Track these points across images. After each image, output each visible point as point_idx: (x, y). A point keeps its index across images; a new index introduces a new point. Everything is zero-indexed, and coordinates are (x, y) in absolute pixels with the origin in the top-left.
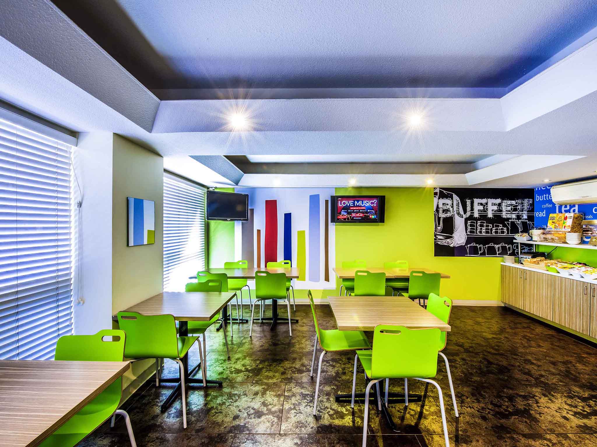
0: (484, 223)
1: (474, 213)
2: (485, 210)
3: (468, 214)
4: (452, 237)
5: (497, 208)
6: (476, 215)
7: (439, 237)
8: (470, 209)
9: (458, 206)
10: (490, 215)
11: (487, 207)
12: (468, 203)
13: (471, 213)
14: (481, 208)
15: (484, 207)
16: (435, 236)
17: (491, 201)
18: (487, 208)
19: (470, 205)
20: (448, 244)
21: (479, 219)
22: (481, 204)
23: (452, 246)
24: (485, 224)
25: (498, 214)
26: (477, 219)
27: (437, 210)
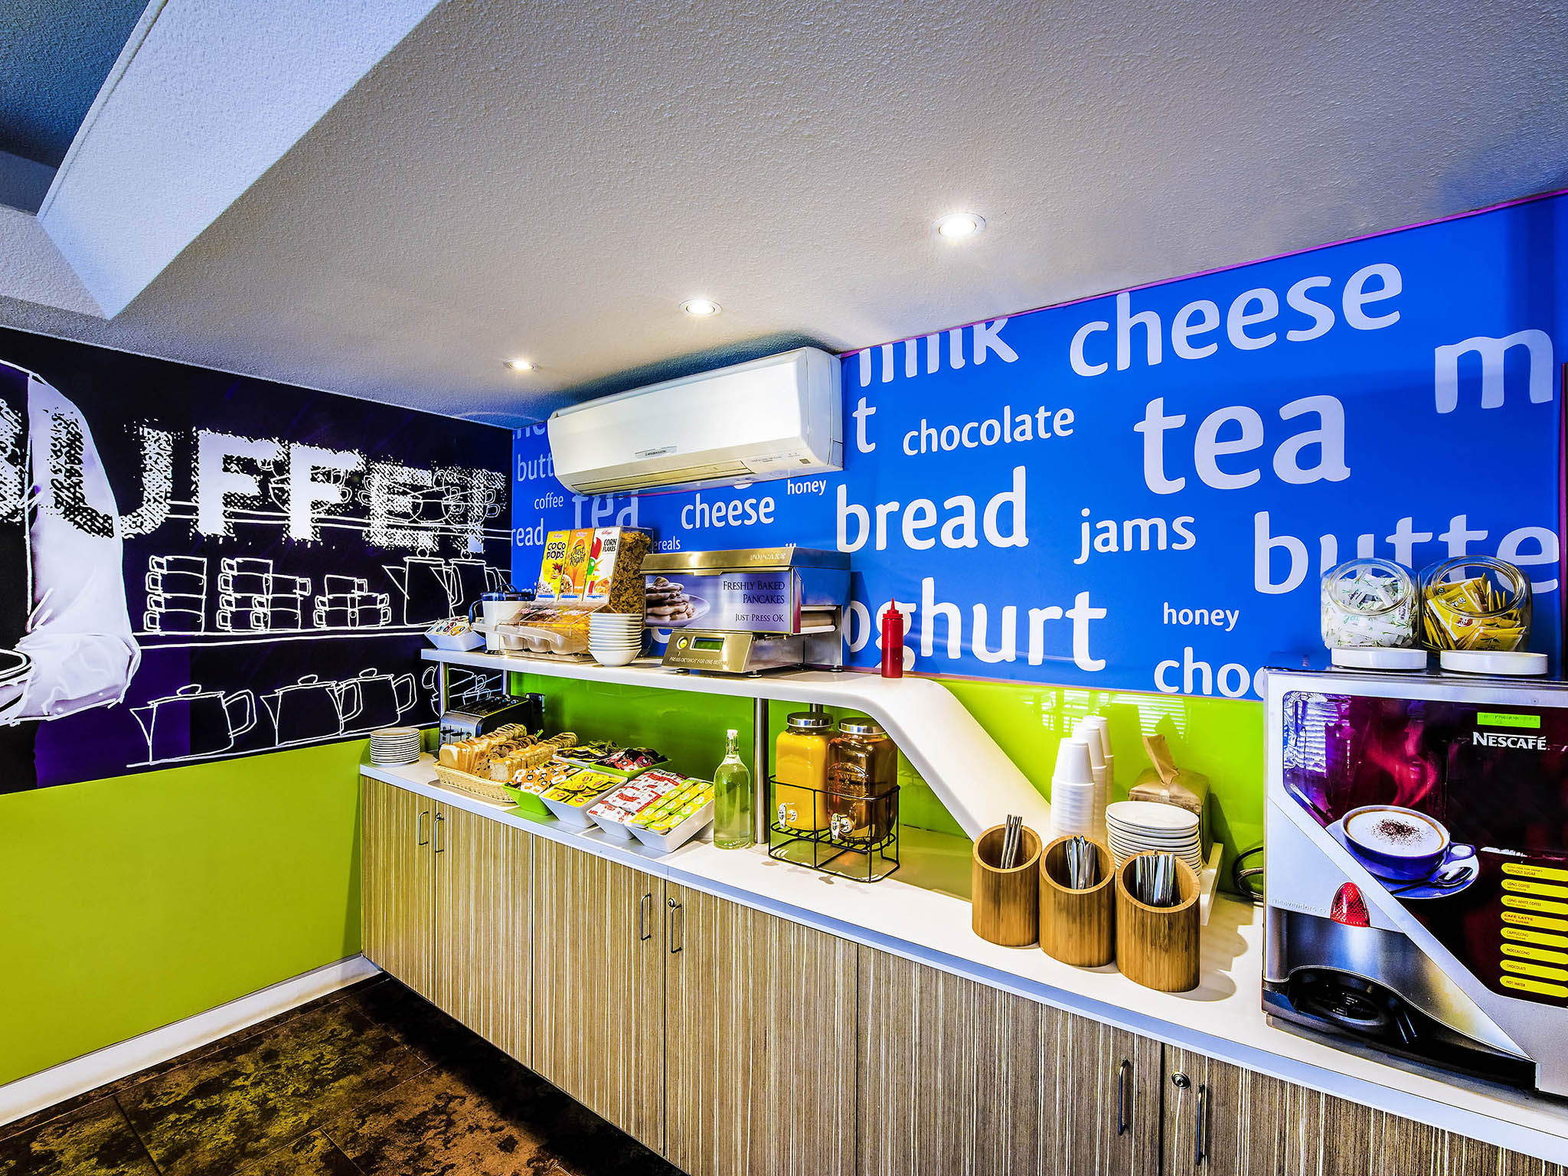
0: (264, 568)
1: (194, 510)
2: (272, 500)
3: (153, 515)
5: (344, 494)
6: (212, 521)
8: (167, 486)
9: (73, 458)
10: (301, 527)
11: (286, 487)
12: (150, 449)
13: (174, 509)
14: (248, 485)
15: (263, 485)
17: (304, 457)
18: (282, 490)
19: (166, 461)
21: (230, 548)
22: (248, 466)
24: (270, 576)
25: (346, 523)
26: (213, 548)
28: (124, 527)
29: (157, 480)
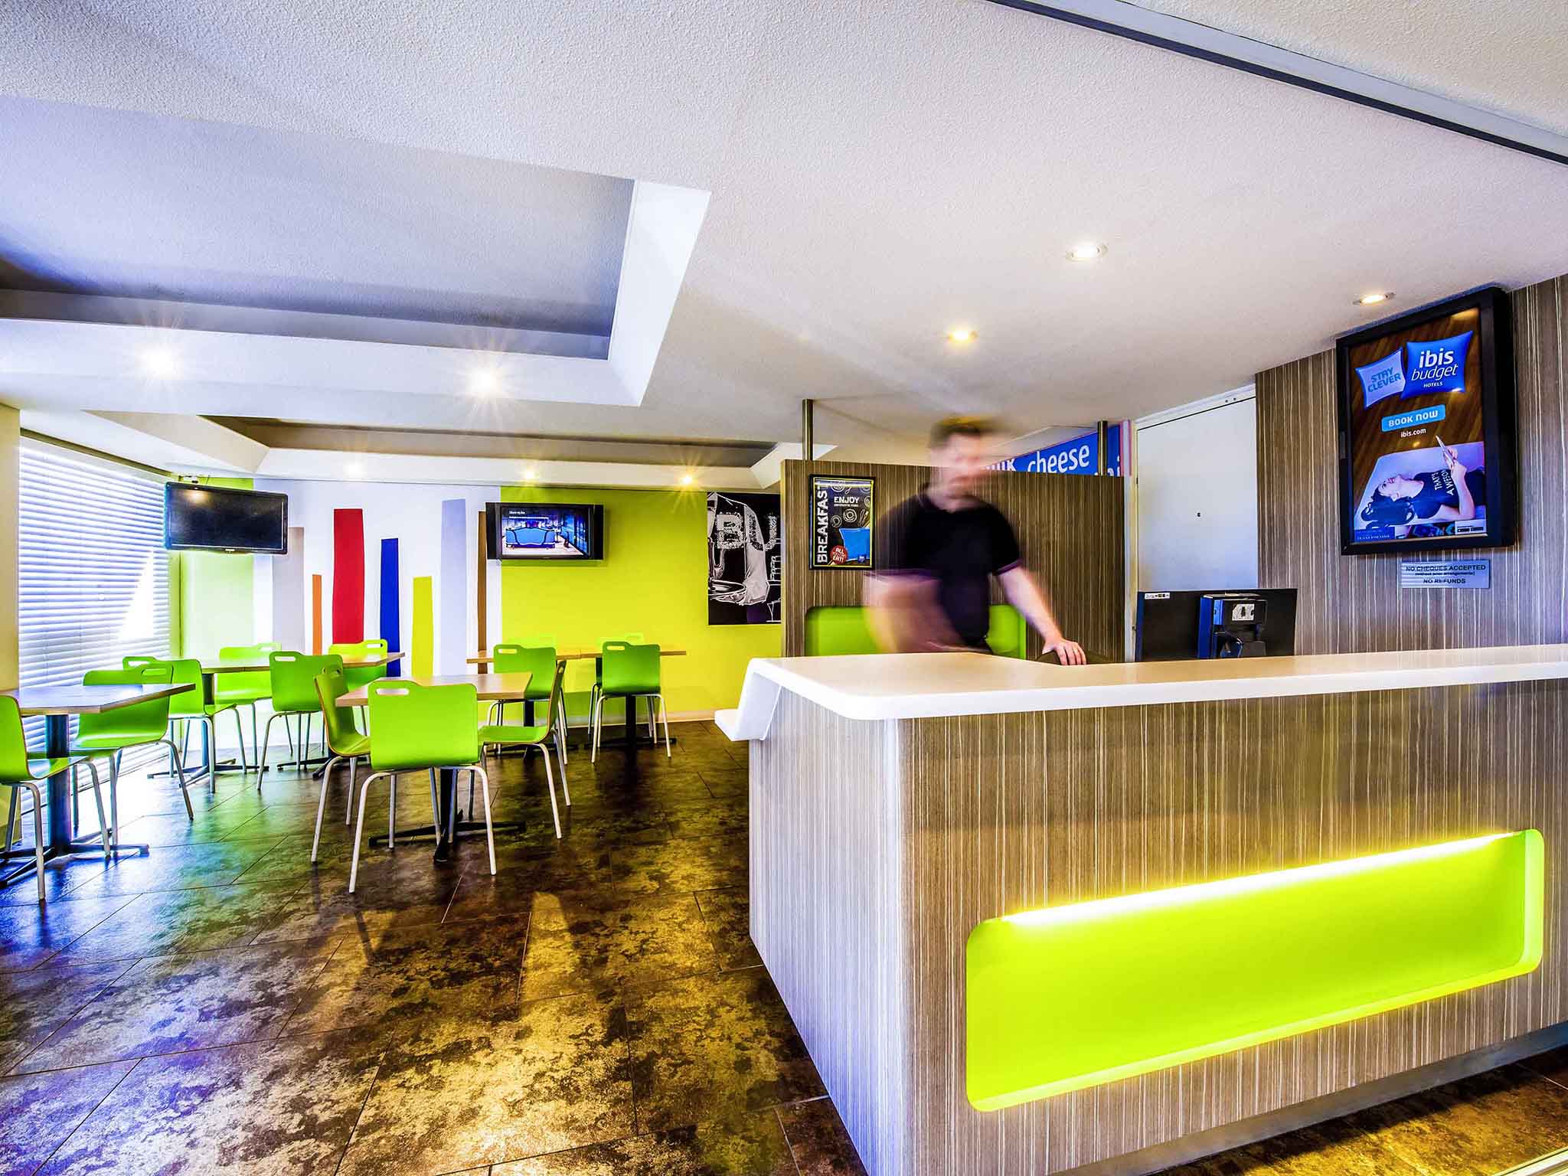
3: (772, 543)
4: (741, 587)
7: (718, 588)
8: (775, 534)
9: (754, 528)
12: (771, 523)
13: (777, 541)
16: (710, 585)
19: (774, 526)
20: (735, 599)
23: (741, 603)
27: (714, 536)
28: (765, 548)
29: (773, 533)
